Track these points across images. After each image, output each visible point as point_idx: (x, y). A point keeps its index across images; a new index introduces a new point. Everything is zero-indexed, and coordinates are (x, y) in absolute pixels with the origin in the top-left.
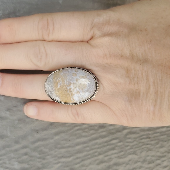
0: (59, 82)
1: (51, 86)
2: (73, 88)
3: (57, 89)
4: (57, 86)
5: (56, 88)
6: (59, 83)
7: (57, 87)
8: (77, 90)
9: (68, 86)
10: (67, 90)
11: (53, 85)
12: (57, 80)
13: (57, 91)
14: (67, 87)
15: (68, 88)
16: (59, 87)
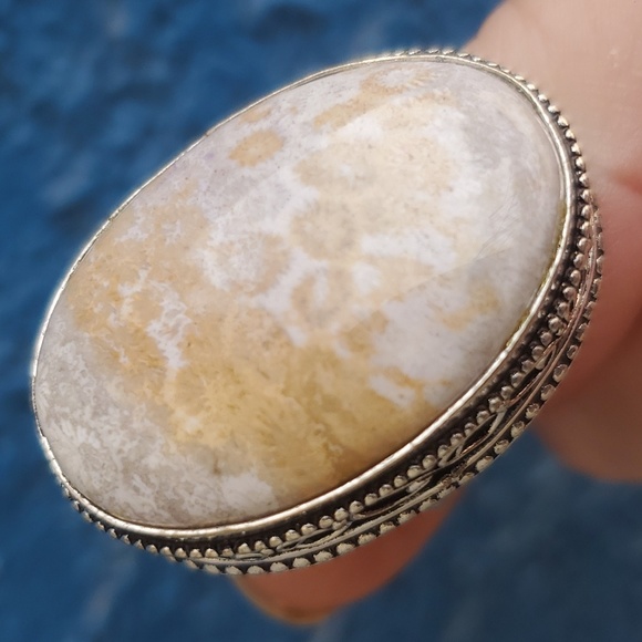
0: (154, 313)
1: (95, 414)
2: (324, 263)
3: (169, 393)
4: (156, 363)
5: (157, 387)
6: (154, 328)
7: (163, 373)
8: (371, 259)
9: (263, 287)
10: (279, 332)
11: (113, 391)
12: (126, 309)
13: (180, 412)
14: (253, 302)
15: (278, 301)
16: (174, 361)
